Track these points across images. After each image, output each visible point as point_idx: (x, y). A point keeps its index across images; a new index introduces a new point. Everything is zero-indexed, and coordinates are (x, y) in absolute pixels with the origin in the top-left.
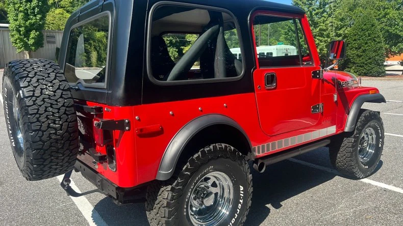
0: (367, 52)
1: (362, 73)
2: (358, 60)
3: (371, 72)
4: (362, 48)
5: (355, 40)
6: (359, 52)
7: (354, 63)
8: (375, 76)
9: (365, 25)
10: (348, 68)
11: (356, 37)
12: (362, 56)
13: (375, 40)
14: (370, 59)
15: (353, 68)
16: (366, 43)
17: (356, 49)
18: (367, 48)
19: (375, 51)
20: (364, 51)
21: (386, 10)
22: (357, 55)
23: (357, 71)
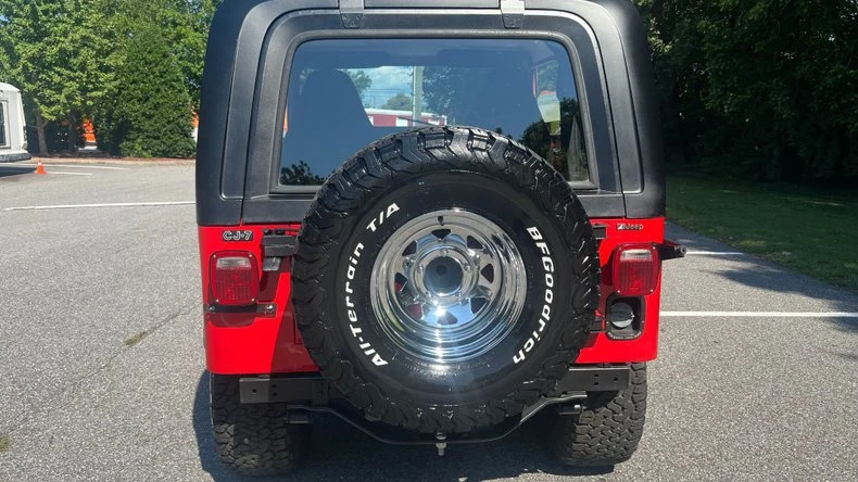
0: (162, 110)
1: (158, 151)
2: (147, 125)
3: (174, 150)
4: (151, 99)
5: (134, 82)
6: (146, 108)
7: (139, 130)
8: (183, 158)
9: (149, 52)
10: (129, 140)
11: (135, 76)
12: (153, 116)
13: (172, 86)
14: (169, 122)
15: (139, 140)
16: (158, 91)
17: (139, 100)
18: (161, 101)
19: (176, 108)
20: (156, 107)
21: (179, 28)
22: (144, 114)
23: (149, 148)
